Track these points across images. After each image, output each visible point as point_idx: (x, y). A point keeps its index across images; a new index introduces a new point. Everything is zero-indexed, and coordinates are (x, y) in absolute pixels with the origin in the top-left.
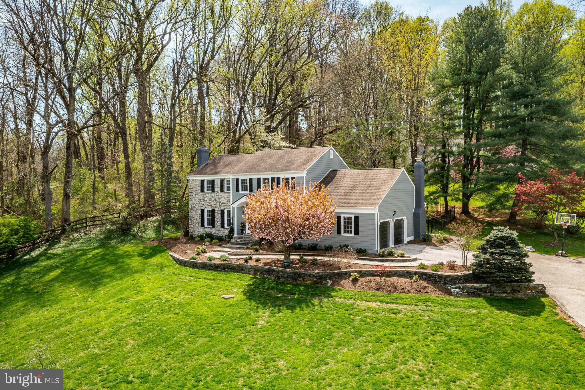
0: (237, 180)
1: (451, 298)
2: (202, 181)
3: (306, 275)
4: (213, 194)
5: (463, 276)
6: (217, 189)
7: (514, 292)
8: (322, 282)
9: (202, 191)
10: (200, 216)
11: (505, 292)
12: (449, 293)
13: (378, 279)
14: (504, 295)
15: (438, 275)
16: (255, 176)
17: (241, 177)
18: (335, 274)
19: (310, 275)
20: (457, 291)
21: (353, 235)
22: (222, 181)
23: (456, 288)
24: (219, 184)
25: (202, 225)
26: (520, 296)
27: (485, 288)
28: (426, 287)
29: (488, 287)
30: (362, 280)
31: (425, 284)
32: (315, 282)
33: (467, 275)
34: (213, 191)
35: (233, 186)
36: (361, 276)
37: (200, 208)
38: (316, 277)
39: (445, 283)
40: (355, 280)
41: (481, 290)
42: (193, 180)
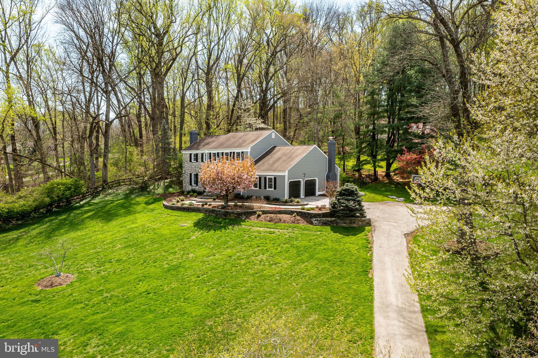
0: (210, 154)
1: (312, 226)
2: (191, 154)
3: (231, 213)
4: (197, 163)
5: (323, 213)
6: (200, 160)
7: (351, 223)
8: (239, 217)
9: (191, 161)
10: (189, 178)
11: (345, 223)
12: (311, 223)
13: (272, 215)
14: (344, 225)
15: (307, 213)
16: (220, 151)
17: (212, 152)
18: (248, 212)
19: (233, 213)
20: (316, 222)
21: (273, 189)
22: (202, 154)
23: (316, 220)
24: (201, 157)
25: (191, 184)
26: (354, 225)
27: (334, 220)
28: (299, 220)
29: (335, 220)
30: (263, 216)
31: (299, 218)
32: (236, 217)
33: (325, 213)
34: (197, 161)
35: (207, 157)
36: (263, 214)
37: (189, 173)
38: (236, 214)
39: (311, 218)
40: (259, 216)
41: (331, 222)
42: (185, 154)
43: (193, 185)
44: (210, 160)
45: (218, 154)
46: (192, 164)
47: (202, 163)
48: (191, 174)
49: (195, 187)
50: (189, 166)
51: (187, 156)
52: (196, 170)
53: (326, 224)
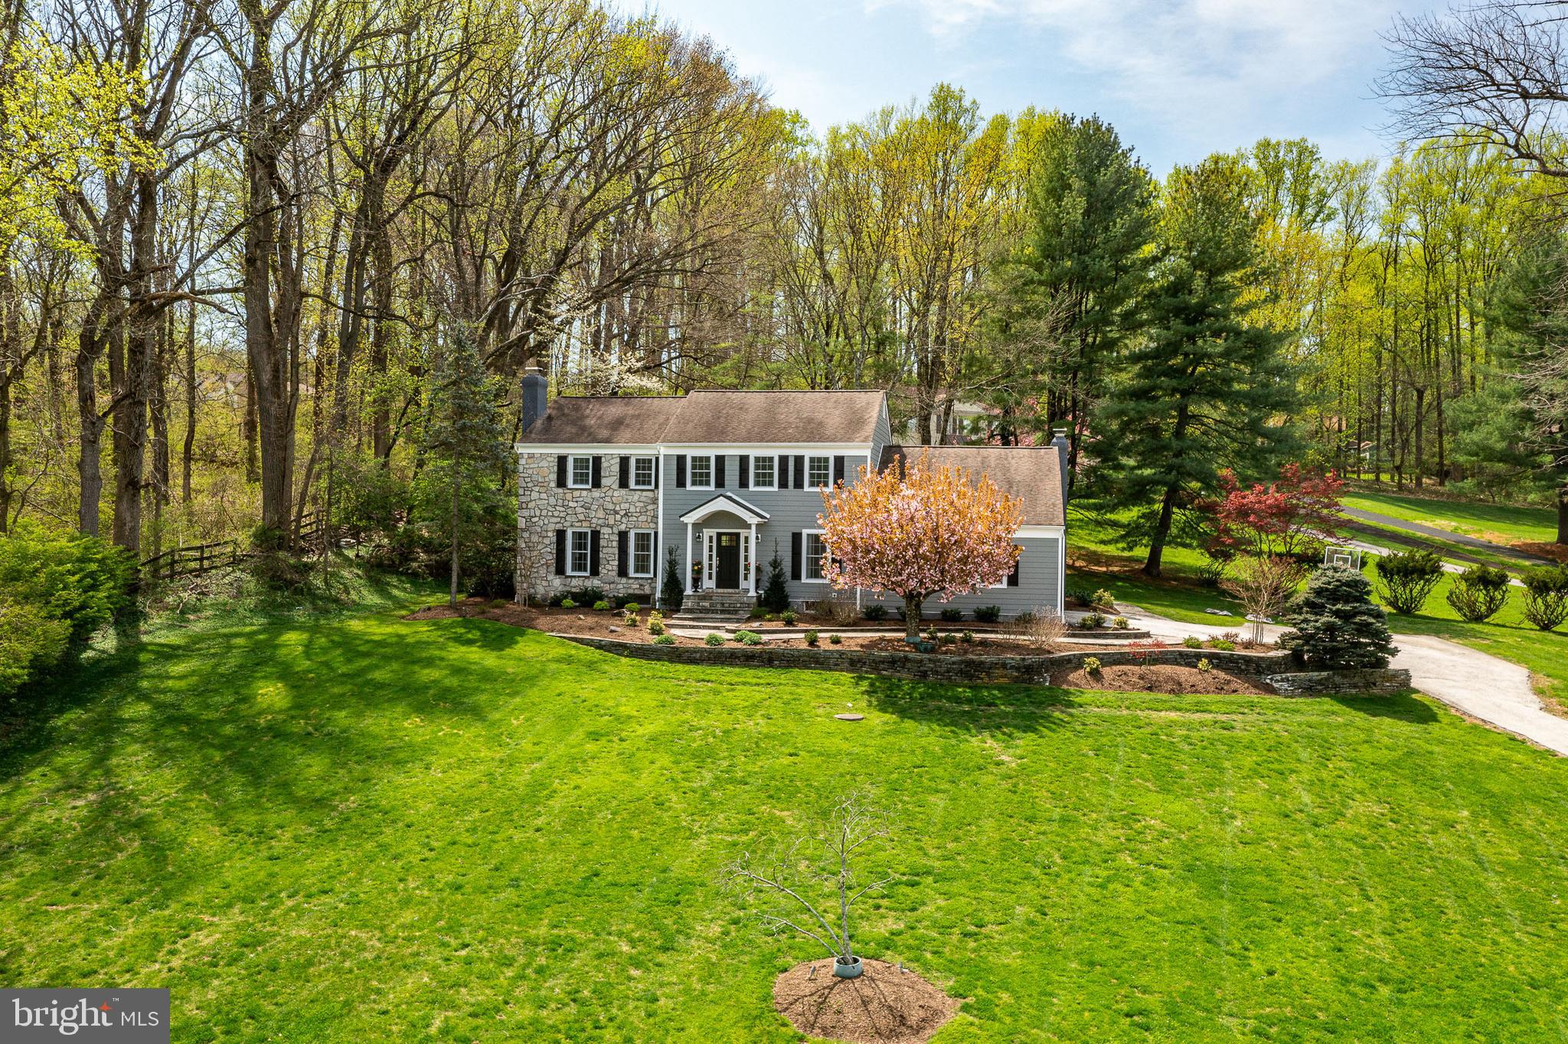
0: (681, 459)
1: (1277, 699)
2: (562, 460)
4: (596, 493)
6: (610, 479)
7: (1367, 684)
8: (1031, 680)
9: (561, 482)
10: (553, 548)
12: (1271, 690)
13: (1134, 669)
15: (1243, 657)
16: (732, 451)
17: (691, 452)
19: (1004, 666)
20: (1284, 685)
21: (1004, 586)
22: (624, 461)
23: (1282, 680)
24: (616, 468)
25: (560, 570)
26: (1375, 691)
28: (1228, 682)
29: (1328, 677)
30: (1107, 671)
31: (1222, 675)
32: (1016, 680)
34: (597, 484)
35: (665, 475)
36: (1102, 666)
37: (552, 527)
38: (1018, 669)
39: (1259, 672)
40: (1096, 673)
42: (531, 456)
43: (569, 572)
44: (681, 483)
45: (720, 460)
46: (569, 496)
47: (623, 491)
48: (561, 535)
49: (580, 580)
50: (552, 501)
51: (544, 464)
52: (587, 519)
53: (1310, 690)
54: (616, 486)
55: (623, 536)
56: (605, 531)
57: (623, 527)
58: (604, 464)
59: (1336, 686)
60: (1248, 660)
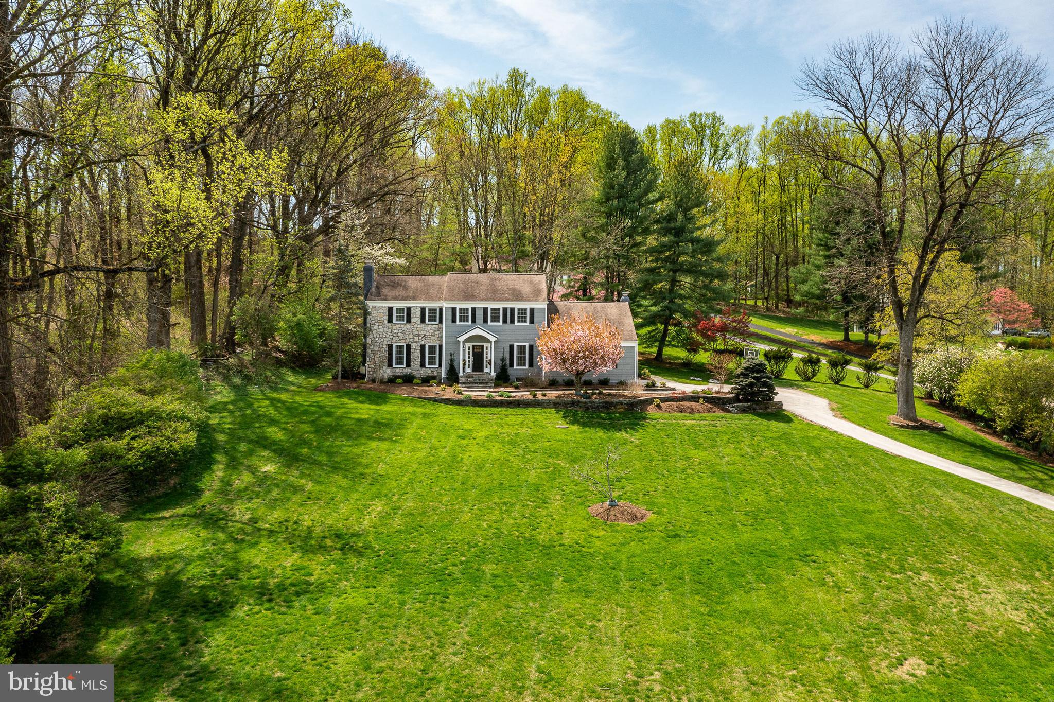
0: (454, 310)
1: (731, 415)
2: (390, 309)
3: (617, 403)
4: (409, 326)
6: (416, 318)
8: (633, 409)
9: (390, 320)
10: (385, 354)
12: (728, 411)
13: (673, 403)
19: (622, 403)
20: (734, 409)
22: (423, 310)
23: (731, 407)
24: (419, 313)
25: (390, 365)
28: (711, 408)
29: (750, 405)
30: (663, 405)
32: (626, 410)
33: (733, 398)
34: (409, 321)
35: (447, 316)
36: (661, 403)
37: (385, 343)
39: (723, 404)
41: (747, 407)
42: (374, 307)
43: (394, 366)
44: (454, 321)
45: (474, 310)
46: (394, 327)
47: (423, 325)
48: (390, 347)
49: (400, 370)
50: (385, 330)
51: (381, 311)
52: (404, 339)
53: (744, 411)
54: (419, 322)
55: (423, 347)
56: (413, 345)
57: (423, 343)
58: (413, 312)
59: (754, 409)
60: (719, 399)
